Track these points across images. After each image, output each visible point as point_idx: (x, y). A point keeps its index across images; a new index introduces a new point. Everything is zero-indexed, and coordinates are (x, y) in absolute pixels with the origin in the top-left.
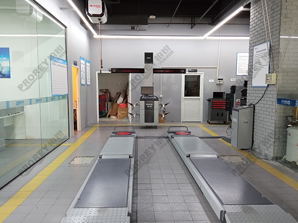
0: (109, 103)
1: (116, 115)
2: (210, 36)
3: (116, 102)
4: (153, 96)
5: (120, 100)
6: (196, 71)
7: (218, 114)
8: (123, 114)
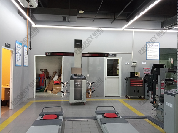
0: (47, 80)
1: (52, 90)
2: (126, 28)
3: (53, 80)
4: (82, 76)
5: (56, 78)
6: (115, 56)
7: (135, 90)
8: (57, 89)
